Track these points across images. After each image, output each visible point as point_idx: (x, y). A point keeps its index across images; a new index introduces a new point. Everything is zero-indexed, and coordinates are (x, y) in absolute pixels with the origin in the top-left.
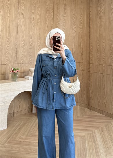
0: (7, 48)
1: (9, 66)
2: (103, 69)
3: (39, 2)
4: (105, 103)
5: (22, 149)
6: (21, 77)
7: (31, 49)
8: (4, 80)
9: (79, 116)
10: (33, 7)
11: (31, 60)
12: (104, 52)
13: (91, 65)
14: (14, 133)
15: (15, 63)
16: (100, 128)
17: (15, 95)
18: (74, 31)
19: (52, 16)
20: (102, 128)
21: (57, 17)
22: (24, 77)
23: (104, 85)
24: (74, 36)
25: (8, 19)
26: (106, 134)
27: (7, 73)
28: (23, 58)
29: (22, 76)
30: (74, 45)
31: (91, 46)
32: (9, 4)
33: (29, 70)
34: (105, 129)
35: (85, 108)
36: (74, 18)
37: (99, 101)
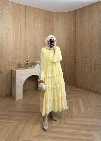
1: (22, 59)
3: (40, 15)
4: (86, 82)
6: (29, 67)
8: (19, 68)
9: (69, 91)
11: (35, 55)
12: (85, 49)
14: (28, 100)
18: (65, 34)
19: (49, 24)
20: (83, 97)
21: (53, 25)
22: (33, 66)
24: (65, 38)
25: (19, 28)
26: (86, 100)
28: (30, 54)
30: (65, 44)
32: (19, 17)
35: (73, 87)
36: (64, 26)
37: (82, 81)
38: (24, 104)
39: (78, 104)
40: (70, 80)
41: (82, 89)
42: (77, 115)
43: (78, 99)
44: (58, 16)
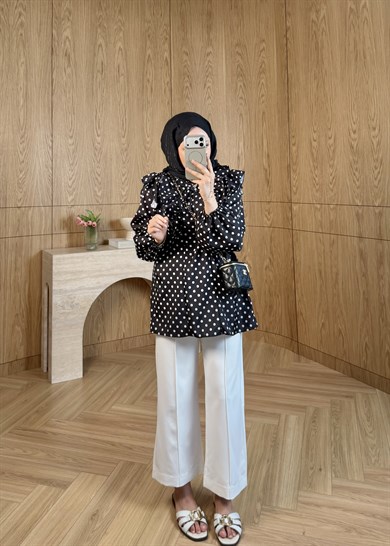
0: (22, 158)
1: (30, 213)
2: (332, 217)
3: (120, 11)
4: (340, 332)
7: (99, 162)
9: (253, 371)
10: (99, 30)
12: (331, 163)
13: (295, 207)
14: (35, 410)
15: (50, 204)
18: (241, 98)
19: (166, 54)
21: (185, 58)
23: (334, 270)
24: (241, 115)
25: (22, 72)
28: (74, 189)
30: (241, 144)
31: (294, 145)
34: (326, 414)
36: (239, 58)
37: (323, 324)
39: (275, 446)
40: (270, 314)
41: (323, 364)
43: (286, 416)
44: (210, 14)
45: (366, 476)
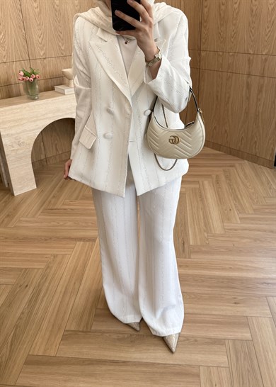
1: (14, 66)
5: (69, 223)
6: (46, 90)
7: (59, 22)
8: (10, 97)
11: (63, 48)
15: (28, 58)
16: (214, 176)
17: (38, 128)
22: (53, 89)
26: (225, 186)
27: (13, 82)
28: (44, 45)
29: (50, 85)
33: (63, 72)
34: (223, 178)
38: (41, 211)
39: (202, 200)
41: (213, 148)
42: (199, 244)
43: (202, 182)
45: (254, 210)
